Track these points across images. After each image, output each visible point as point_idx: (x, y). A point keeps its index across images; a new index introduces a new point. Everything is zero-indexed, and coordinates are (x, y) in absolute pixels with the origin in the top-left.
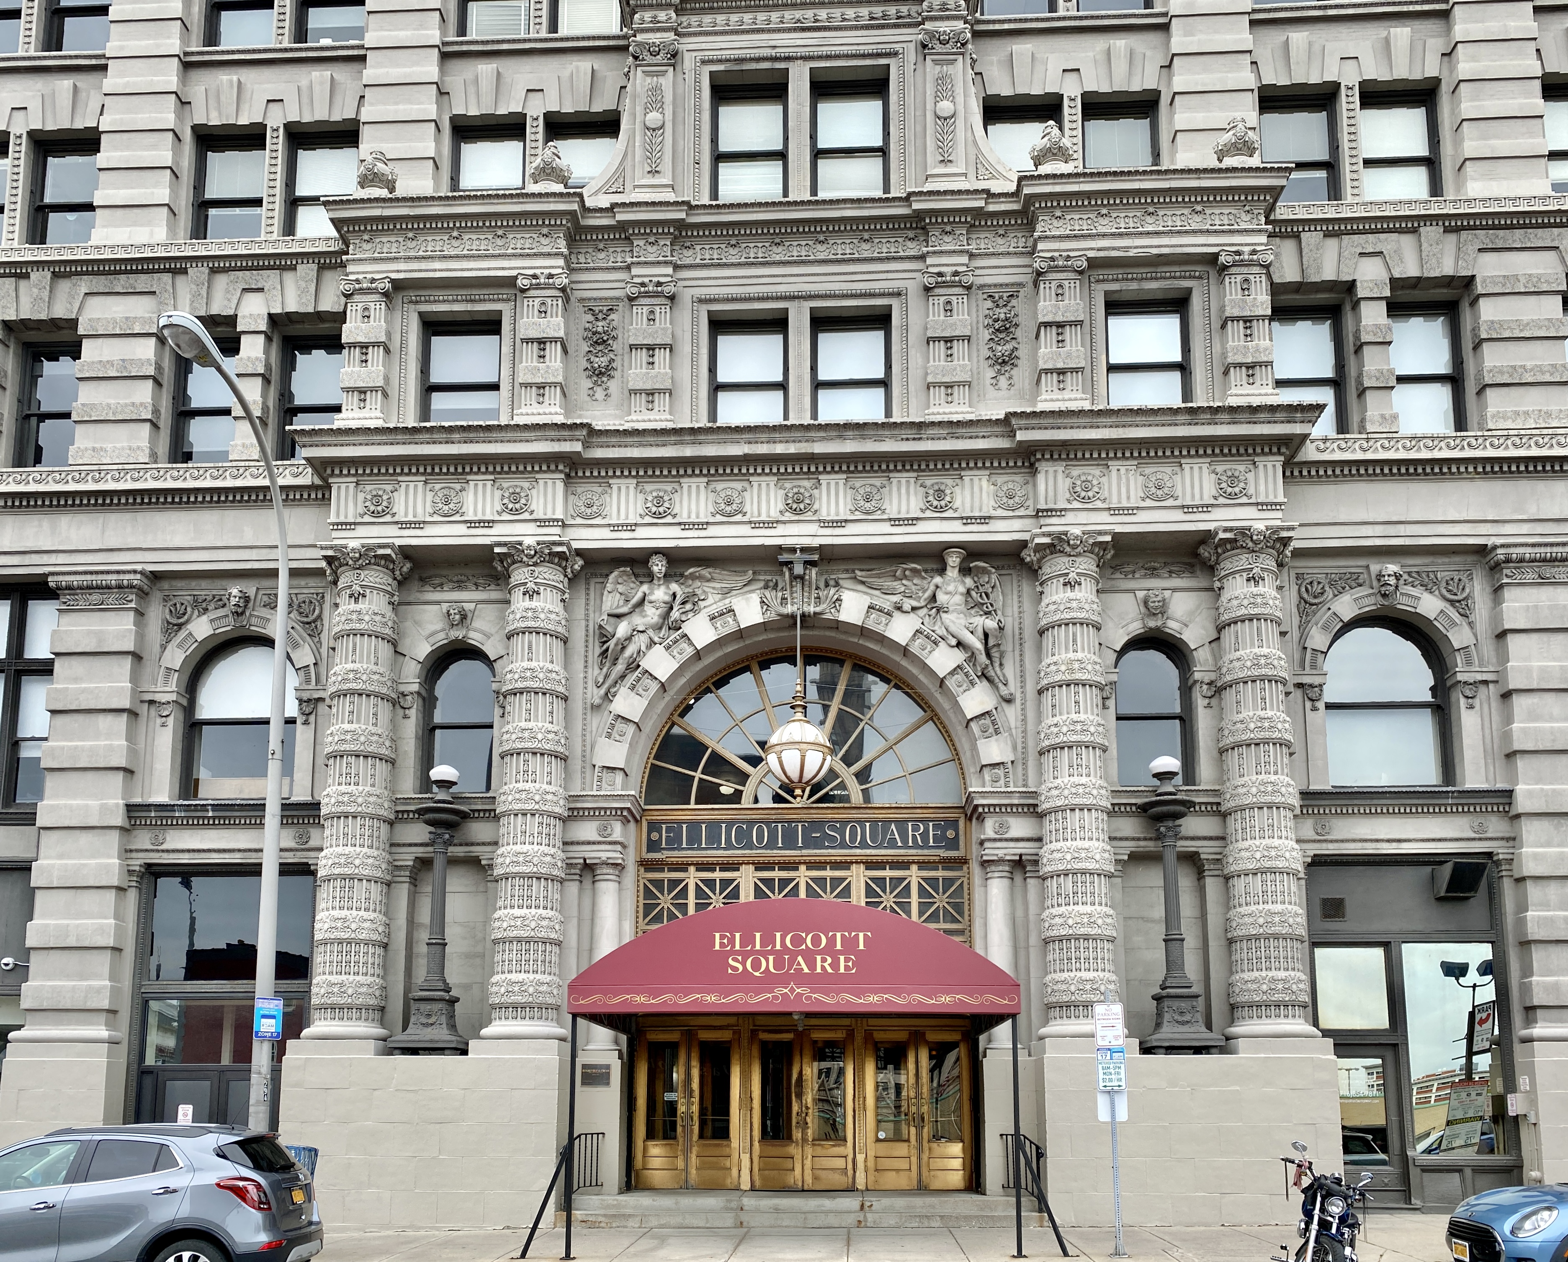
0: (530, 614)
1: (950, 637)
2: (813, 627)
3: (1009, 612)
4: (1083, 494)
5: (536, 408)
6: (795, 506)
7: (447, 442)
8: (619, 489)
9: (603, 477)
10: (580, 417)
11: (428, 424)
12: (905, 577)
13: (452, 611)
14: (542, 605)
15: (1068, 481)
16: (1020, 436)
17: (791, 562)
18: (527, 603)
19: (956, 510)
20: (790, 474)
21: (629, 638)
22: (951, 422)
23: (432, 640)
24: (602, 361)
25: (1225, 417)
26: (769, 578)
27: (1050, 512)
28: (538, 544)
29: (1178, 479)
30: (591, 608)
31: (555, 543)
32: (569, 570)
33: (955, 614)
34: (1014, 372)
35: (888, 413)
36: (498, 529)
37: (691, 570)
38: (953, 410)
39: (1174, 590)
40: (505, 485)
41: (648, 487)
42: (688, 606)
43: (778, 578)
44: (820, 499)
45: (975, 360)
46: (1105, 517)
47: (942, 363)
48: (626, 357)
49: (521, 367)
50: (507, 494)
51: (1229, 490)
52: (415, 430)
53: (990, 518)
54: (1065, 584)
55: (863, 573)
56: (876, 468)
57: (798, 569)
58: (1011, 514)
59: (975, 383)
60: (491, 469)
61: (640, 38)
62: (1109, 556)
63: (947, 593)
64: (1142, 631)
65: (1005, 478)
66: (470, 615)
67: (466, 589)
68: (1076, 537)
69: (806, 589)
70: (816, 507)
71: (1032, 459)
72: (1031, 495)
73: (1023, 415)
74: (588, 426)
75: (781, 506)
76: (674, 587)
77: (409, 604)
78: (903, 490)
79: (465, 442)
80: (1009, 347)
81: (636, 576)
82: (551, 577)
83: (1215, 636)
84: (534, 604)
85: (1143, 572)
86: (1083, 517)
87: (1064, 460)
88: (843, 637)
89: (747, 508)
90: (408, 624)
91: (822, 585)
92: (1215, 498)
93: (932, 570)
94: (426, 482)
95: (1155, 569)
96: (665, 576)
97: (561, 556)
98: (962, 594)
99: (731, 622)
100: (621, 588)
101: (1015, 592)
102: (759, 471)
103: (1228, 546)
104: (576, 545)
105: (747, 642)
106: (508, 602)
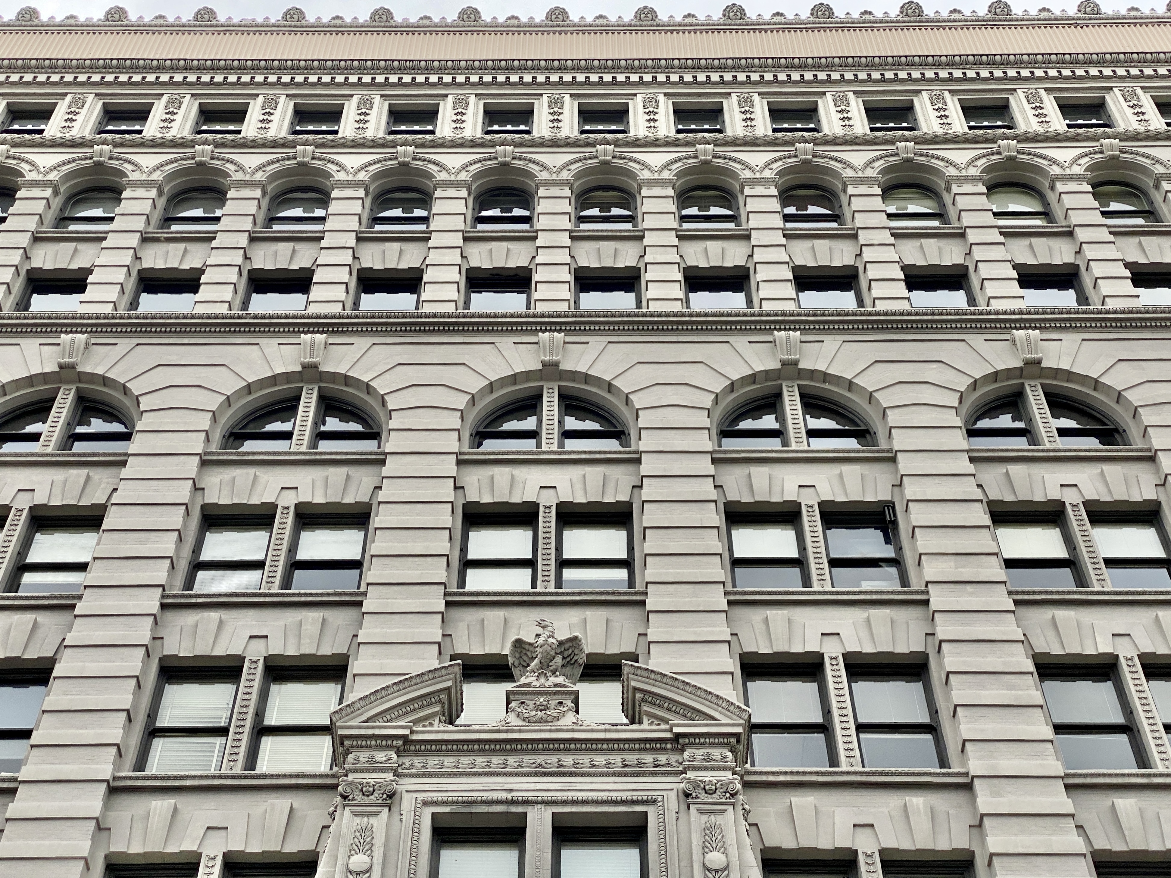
61: (351, 777)
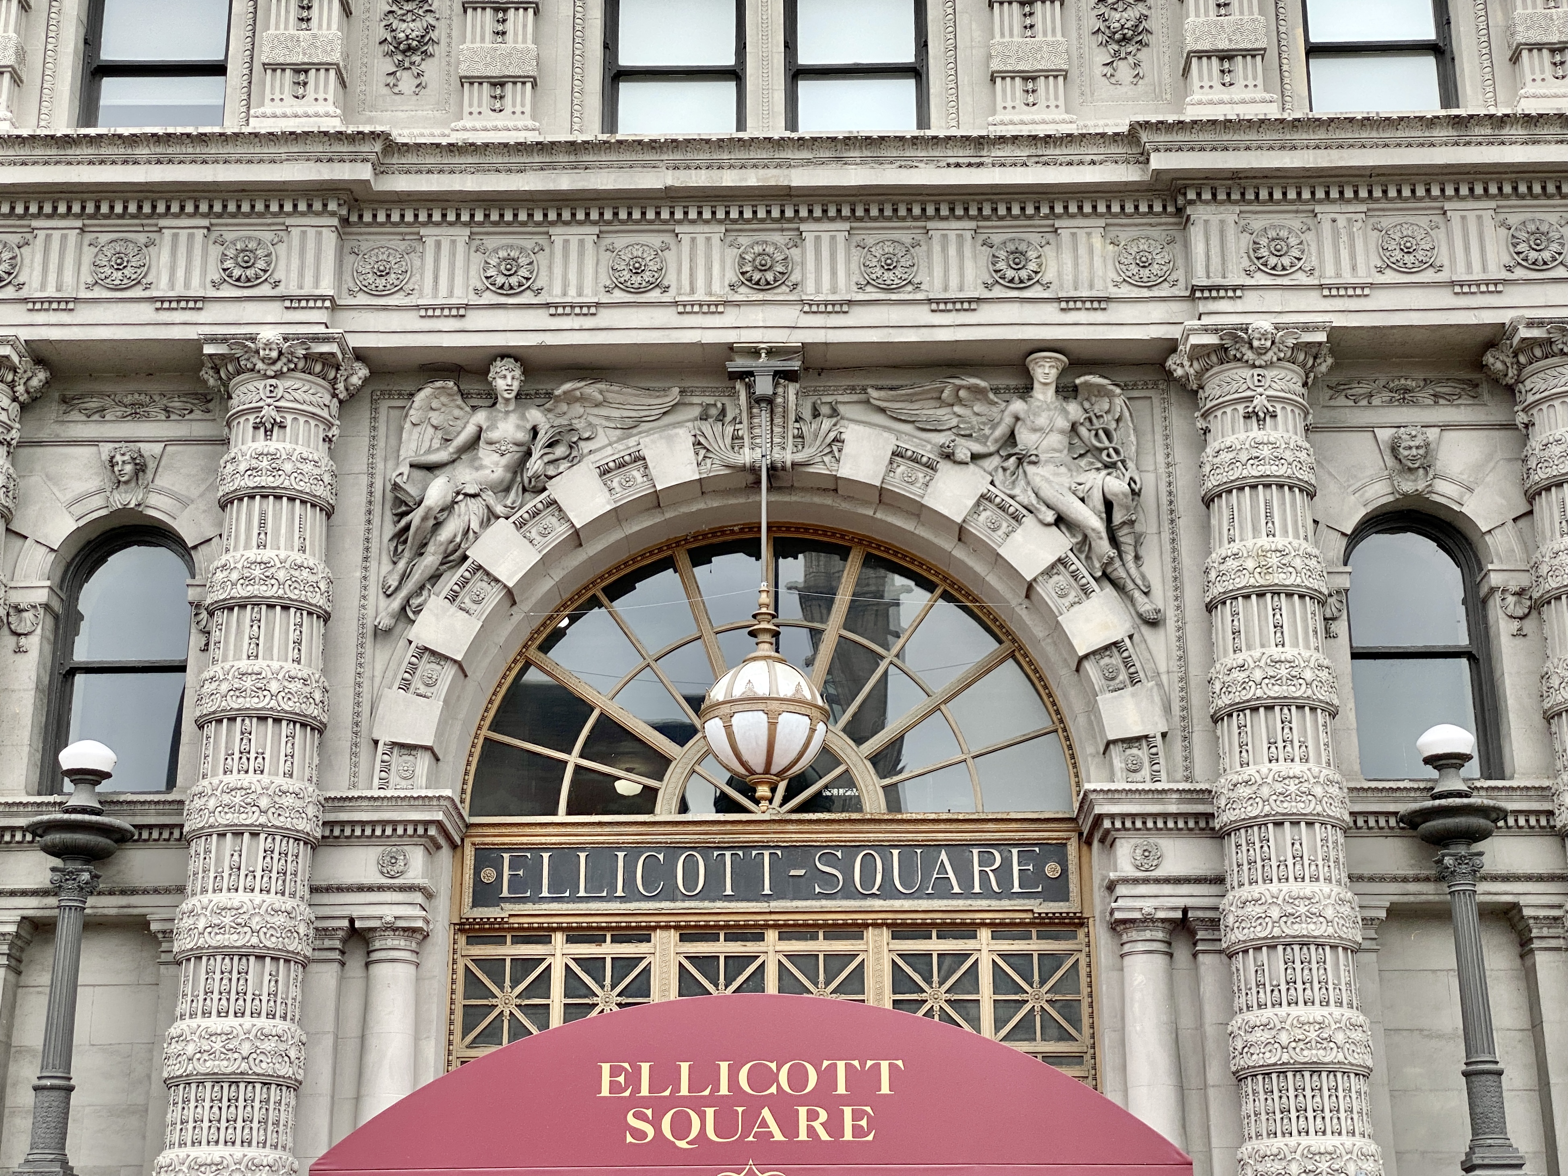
0: (265, 463)
1: (1044, 508)
2: (791, 488)
3: (1148, 463)
4: (1273, 261)
5: (291, 106)
6: (756, 276)
7: (125, 162)
8: (438, 244)
9: (409, 225)
10: (370, 121)
11: (92, 131)
12: (959, 401)
13: (118, 458)
14: (289, 446)
15: (1246, 239)
16: (1158, 162)
17: (751, 374)
18: (261, 444)
19: (1047, 286)
20: (748, 221)
21: (449, 508)
22: (1035, 137)
23: (79, 510)
24: (411, 29)
25: (1518, 131)
26: (710, 400)
27: (1214, 291)
28: (286, 339)
29: (1440, 235)
30: (379, 453)
31: (317, 338)
32: (341, 386)
33: (1051, 467)
34: (1143, 55)
35: (923, 121)
36: (211, 313)
37: (567, 386)
38: (1037, 117)
39: (1445, 427)
40: (229, 236)
41: (491, 242)
42: (560, 451)
43: (725, 400)
44: (803, 264)
45: (1074, 35)
46: (1313, 300)
47: (1017, 39)
48: (456, 23)
49: (265, 37)
50: (231, 253)
51: (1533, 255)
52: (67, 141)
53: (1108, 299)
54: (1247, 417)
55: (882, 394)
56: (902, 212)
57: (764, 386)
58: (1145, 293)
59: (1073, 74)
60: (204, 208)
62: (1324, 368)
63: (1035, 430)
64: (1391, 498)
65: (1133, 232)
66: (152, 465)
67: (147, 417)
68: (1264, 335)
69: (778, 420)
70: (795, 277)
71: (1181, 201)
72: (1180, 262)
73: (1160, 126)
74: (384, 137)
75: (732, 276)
76: (535, 416)
77: (39, 444)
78: (952, 251)
79: (159, 162)
80: (1132, 14)
81: (465, 396)
82: (308, 397)
83: (1524, 508)
84: (273, 445)
85: (1386, 395)
86: (1273, 301)
87: (1236, 202)
88: (845, 506)
89: (670, 279)
90: (35, 480)
91: (807, 414)
92: (1509, 269)
93: (1008, 388)
94: (82, 230)
95: (1407, 390)
96: (518, 396)
97: (327, 360)
98: (1062, 432)
99: (639, 479)
100: (436, 418)
101: (1158, 429)
102: (693, 215)
103: (1538, 352)
104: (354, 341)
105: (669, 515)
106: (225, 442)
